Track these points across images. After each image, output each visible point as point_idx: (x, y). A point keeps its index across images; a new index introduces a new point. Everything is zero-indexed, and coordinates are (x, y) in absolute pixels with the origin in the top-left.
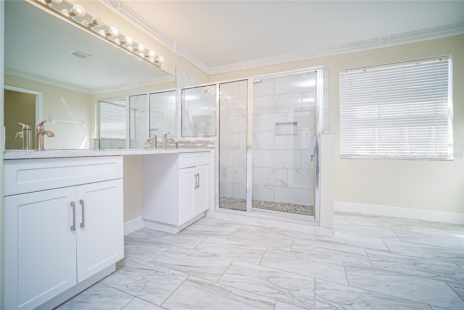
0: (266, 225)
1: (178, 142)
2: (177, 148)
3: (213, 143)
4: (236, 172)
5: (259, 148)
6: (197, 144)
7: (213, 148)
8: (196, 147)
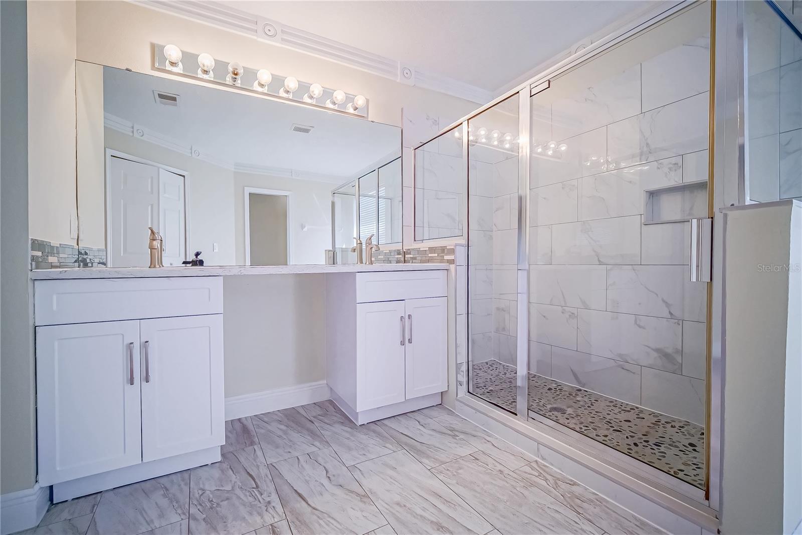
0: (552, 465)
1: (405, 250)
2: (404, 263)
3: (452, 251)
4: (544, 317)
5: (599, 261)
6: (430, 255)
7: (452, 262)
8: (428, 261)
